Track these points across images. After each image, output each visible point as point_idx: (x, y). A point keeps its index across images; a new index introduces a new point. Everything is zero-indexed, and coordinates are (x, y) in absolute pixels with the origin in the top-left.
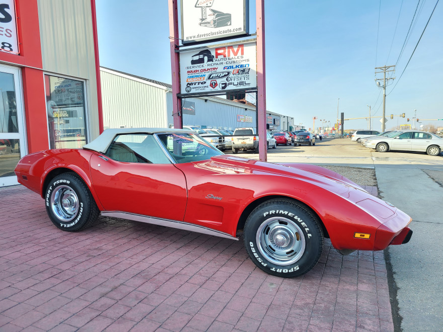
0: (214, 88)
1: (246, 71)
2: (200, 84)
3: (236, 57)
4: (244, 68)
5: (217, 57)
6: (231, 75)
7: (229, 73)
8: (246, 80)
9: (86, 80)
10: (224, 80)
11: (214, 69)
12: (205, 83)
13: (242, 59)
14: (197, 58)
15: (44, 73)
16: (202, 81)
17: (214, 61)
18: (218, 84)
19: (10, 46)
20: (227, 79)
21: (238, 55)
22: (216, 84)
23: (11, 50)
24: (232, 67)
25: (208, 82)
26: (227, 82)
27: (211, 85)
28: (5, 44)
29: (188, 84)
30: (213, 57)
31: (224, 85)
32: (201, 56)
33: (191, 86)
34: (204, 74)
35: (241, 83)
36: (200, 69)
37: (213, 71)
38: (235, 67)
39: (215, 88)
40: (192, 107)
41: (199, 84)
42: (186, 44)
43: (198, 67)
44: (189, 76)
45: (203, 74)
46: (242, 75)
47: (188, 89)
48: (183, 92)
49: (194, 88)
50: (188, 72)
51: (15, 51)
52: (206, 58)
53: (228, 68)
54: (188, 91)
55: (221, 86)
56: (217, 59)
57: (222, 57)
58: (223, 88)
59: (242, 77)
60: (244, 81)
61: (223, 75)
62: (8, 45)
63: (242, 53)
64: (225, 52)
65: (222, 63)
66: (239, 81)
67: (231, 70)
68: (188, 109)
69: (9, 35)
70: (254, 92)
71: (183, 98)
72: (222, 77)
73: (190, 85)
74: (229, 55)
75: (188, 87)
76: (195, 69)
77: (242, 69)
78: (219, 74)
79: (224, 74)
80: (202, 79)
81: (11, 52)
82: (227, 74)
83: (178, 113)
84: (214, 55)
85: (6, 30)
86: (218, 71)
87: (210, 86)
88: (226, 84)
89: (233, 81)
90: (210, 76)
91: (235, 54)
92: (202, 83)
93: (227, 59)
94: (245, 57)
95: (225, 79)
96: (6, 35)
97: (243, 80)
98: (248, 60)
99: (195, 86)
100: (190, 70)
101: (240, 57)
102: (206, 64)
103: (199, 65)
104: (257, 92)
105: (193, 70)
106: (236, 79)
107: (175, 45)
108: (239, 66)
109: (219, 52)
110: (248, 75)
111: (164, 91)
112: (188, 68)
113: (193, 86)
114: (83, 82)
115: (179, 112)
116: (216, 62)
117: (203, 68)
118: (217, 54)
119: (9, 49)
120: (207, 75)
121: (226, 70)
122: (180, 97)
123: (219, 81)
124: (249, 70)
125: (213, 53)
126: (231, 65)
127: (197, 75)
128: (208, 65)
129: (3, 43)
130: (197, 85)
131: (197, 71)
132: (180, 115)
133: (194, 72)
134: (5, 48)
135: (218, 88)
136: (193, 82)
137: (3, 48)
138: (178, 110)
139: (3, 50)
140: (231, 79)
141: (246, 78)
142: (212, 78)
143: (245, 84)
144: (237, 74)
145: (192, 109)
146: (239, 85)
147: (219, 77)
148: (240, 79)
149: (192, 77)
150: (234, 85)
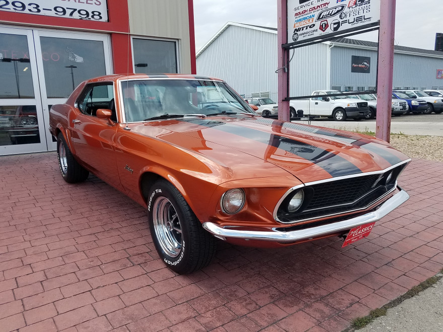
0: (324, 31)
2: (308, 27)
6: (346, 10)
7: (343, 7)
8: (365, 14)
9: (178, 39)
10: (337, 18)
11: (325, 5)
12: (314, 25)
15: (131, 37)
18: (329, 25)
19: (100, 13)
20: (340, 16)
22: (327, 26)
23: (101, 18)
25: (318, 24)
26: (341, 21)
27: (321, 28)
28: (95, 13)
29: (296, 30)
31: (336, 26)
33: (298, 33)
34: (314, 14)
35: (359, 19)
36: (307, 8)
37: (323, 7)
39: (325, 31)
40: (365, 63)
41: (307, 29)
43: (307, 6)
44: (297, 19)
45: (311, 14)
46: (361, 7)
47: (295, 37)
48: (290, 41)
49: (301, 35)
50: (296, 14)
51: (105, 18)
54: (295, 39)
55: (333, 26)
58: (335, 29)
59: (361, 11)
60: (363, 15)
61: (336, 12)
62: (98, 14)
66: (355, 17)
67: (346, 3)
68: (360, 65)
69: (99, 3)
70: (375, 29)
71: (292, 48)
72: (334, 14)
73: (297, 31)
75: (295, 34)
76: (304, 9)
78: (331, 11)
79: (337, 9)
80: (311, 20)
81: (101, 20)
82: (340, 8)
83: (284, 69)
86: (329, 6)
87: (320, 29)
88: (338, 23)
89: (347, 19)
90: (320, 15)
92: (310, 27)
95: (338, 16)
96: (95, 3)
97: (361, 14)
99: (303, 32)
100: (297, 11)
103: (307, 3)
104: (378, 28)
105: (301, 10)
106: (352, 14)
110: (369, 4)
111: (328, 47)
112: (295, 9)
113: (301, 32)
114: (175, 42)
115: (286, 65)
117: (312, 6)
119: (98, 17)
120: (317, 14)
121: (340, 3)
122: (286, 49)
123: (330, 21)
127: (305, 16)
128: (318, 1)
129: (93, 12)
130: (305, 31)
131: (305, 11)
132: (286, 71)
133: (303, 13)
134: (95, 17)
135: (329, 31)
136: (300, 27)
137: (93, 17)
138: (284, 65)
139: (92, 19)
140: (346, 16)
141: (365, 11)
142: (322, 18)
143: (364, 19)
144: (354, 6)
145: (365, 65)
146: (355, 22)
147: (331, 15)
148: (357, 13)
149: (300, 20)
150: (349, 23)
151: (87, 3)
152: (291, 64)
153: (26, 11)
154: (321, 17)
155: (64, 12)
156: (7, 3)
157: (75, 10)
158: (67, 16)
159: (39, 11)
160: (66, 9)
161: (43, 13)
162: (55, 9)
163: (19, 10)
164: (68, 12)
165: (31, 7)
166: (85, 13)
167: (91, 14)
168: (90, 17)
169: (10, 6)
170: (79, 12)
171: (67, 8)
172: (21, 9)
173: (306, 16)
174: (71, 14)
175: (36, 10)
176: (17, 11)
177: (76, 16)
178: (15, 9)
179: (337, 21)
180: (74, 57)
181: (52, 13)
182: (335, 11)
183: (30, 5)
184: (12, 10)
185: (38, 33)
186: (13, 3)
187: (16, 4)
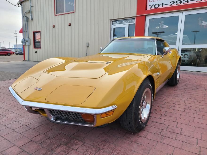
153: (182, 4)
156: (174, 2)
161: (190, 3)
163: (179, 5)
165: (184, 2)
169: (175, 4)
172: (180, 3)
175: (187, 2)
176: (177, 5)
178: (177, 4)
180: (202, 23)
181: (195, 2)
184: (175, 5)
185: (185, 13)
186: (176, 2)
187: (178, 2)
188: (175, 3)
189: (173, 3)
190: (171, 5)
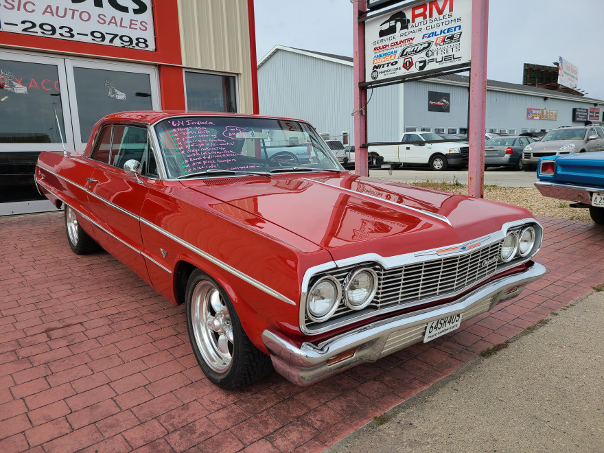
0: (408, 70)
1: (456, 37)
2: (390, 64)
3: (441, 16)
4: (453, 33)
5: (413, 21)
6: (433, 47)
7: (429, 44)
8: (454, 53)
9: (238, 74)
10: (422, 56)
11: (409, 40)
12: (396, 62)
13: (450, 19)
14: (386, 26)
15: (184, 70)
16: (392, 61)
17: (409, 27)
18: (414, 64)
19: (146, 41)
20: (426, 54)
21: (444, 14)
22: (411, 64)
23: (147, 46)
24: (434, 34)
25: (401, 62)
26: (427, 59)
27: (405, 66)
28: (140, 40)
29: (375, 67)
30: (409, 21)
31: (421, 64)
32: (392, 23)
33: (378, 70)
34: (395, 49)
35: (447, 58)
36: (388, 43)
37: (407, 44)
38: (438, 33)
39: (410, 70)
40: (444, 100)
41: (388, 66)
42: (373, 8)
43: (388, 40)
44: (376, 55)
45: (393, 50)
46: (449, 45)
47: (375, 74)
48: (369, 79)
49: (382, 73)
50: (376, 49)
51: (152, 47)
52: (399, 25)
53: (429, 37)
54: (375, 78)
55: (419, 65)
56: (414, 24)
57: (421, 19)
58: (421, 68)
59: (449, 49)
60: (452, 54)
62: (143, 41)
63: (451, 10)
64: (425, 11)
65: (420, 30)
66: (444, 55)
67: (433, 39)
68: (438, 103)
69: (144, 29)
70: (466, 70)
71: (370, 88)
72: (420, 51)
73: (377, 68)
74: (431, 15)
75: (375, 71)
76: (384, 43)
77: (449, 35)
78: (416, 47)
79: (423, 46)
80: (393, 57)
81: (147, 49)
82: (427, 45)
83: (361, 112)
84: (410, 18)
85: (141, 23)
86: (414, 42)
87: (403, 67)
88: (425, 62)
90: (404, 51)
91: (440, 12)
92: (392, 64)
93: (428, 22)
94: (455, 14)
95: (423, 54)
96: (140, 28)
97: (450, 53)
98: (459, 20)
99: (384, 69)
100: (377, 46)
101: (447, 16)
102: (399, 35)
103: (388, 36)
104: (469, 70)
105: (381, 45)
106: (440, 52)
107: (359, 11)
108: (446, 32)
109: (417, 12)
110: (458, 43)
112: (375, 43)
114: (234, 77)
115: (362, 109)
116: (412, 29)
117: (394, 41)
118: (414, 16)
119: (144, 45)
120: (399, 50)
121: (426, 40)
122: (363, 88)
123: (416, 58)
124: (460, 35)
125: (409, 15)
126: (434, 31)
127: (386, 52)
128: (402, 35)
129: (137, 39)
130: (386, 68)
131: (386, 46)
132: (364, 114)
133: (383, 48)
134: (140, 44)
135: (414, 70)
136: (380, 64)
137: (137, 44)
138: (361, 107)
139: (137, 48)
140: (433, 53)
141: (454, 49)
142: (406, 55)
143: (454, 58)
144: (442, 44)
145: (444, 103)
146: (443, 61)
147: (416, 52)
148: (445, 52)
149: (380, 55)
150: (437, 62)
151: (130, 27)
152: (369, 105)
153: (57, 36)
154: (405, 53)
155: (103, 38)
156: (34, 25)
157: (116, 36)
158: (107, 42)
159: (72, 36)
160: (105, 35)
161: (77, 38)
162: (92, 33)
163: (48, 34)
164: (108, 38)
165: (63, 31)
166: (127, 39)
167: (135, 42)
168: (134, 44)
169: (37, 29)
170: (121, 38)
171: (107, 34)
172: (51, 32)
173: (388, 52)
174: (111, 41)
175: (69, 35)
176: (46, 36)
177: (117, 42)
178: (43, 33)
179: (422, 59)
180: (114, 93)
181: (89, 39)
182: (421, 48)
183: (61, 28)
184: (40, 34)
185: (71, 63)
186: (41, 26)
187: (45, 27)
188: (38, 27)
189: (30, 25)
190: (25, 30)
